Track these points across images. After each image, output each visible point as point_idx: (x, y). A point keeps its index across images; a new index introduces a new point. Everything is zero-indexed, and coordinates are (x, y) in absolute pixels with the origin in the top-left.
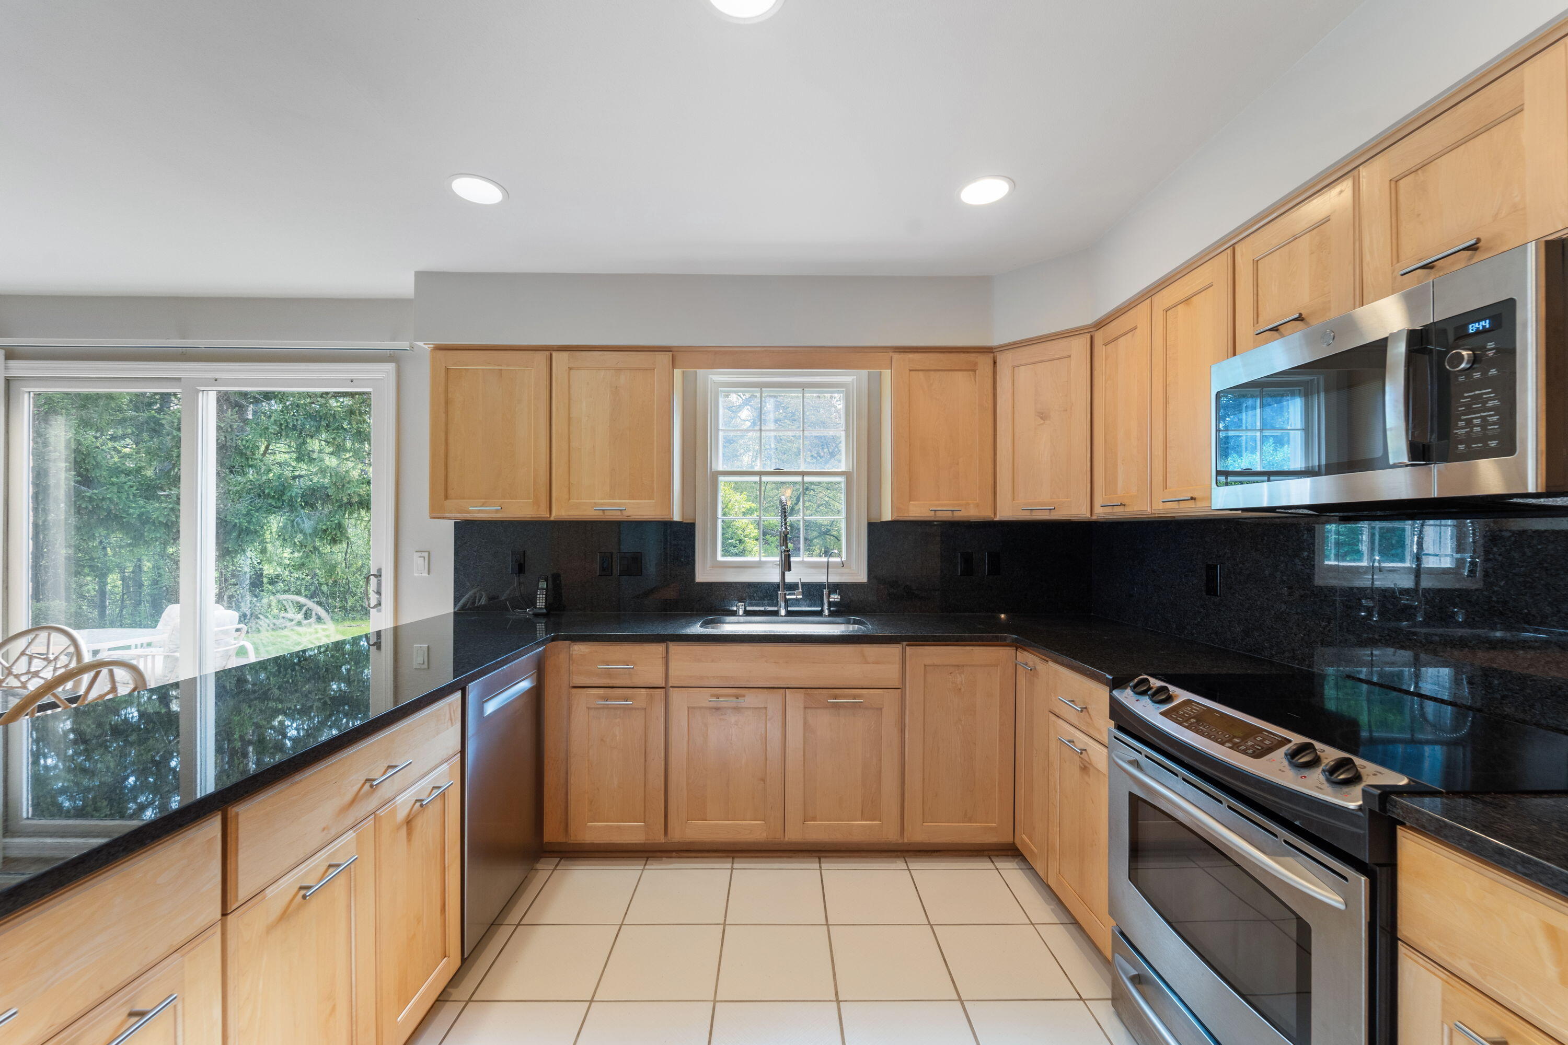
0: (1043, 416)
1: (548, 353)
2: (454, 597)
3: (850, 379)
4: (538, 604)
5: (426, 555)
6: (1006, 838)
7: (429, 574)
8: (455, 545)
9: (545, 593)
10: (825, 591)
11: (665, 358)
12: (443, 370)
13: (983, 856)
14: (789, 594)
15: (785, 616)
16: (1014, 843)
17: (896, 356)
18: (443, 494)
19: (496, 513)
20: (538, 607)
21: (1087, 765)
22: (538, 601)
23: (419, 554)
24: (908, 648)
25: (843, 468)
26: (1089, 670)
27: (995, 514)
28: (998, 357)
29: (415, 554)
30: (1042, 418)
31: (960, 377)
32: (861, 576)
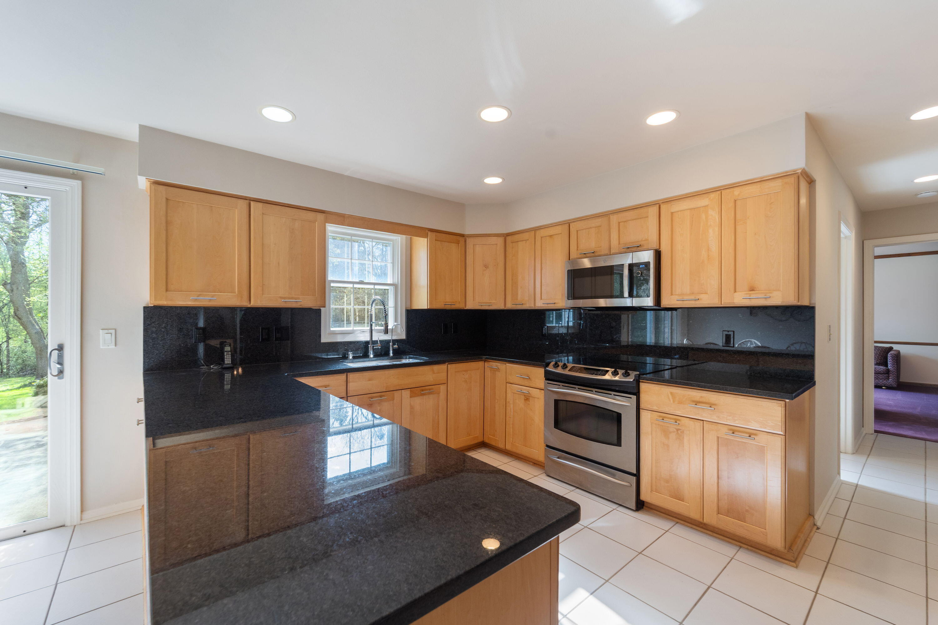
0: (486, 266)
1: (247, 201)
2: (144, 362)
3: (396, 238)
4: (226, 361)
5: (113, 331)
6: (480, 440)
7: (116, 346)
8: (144, 324)
9: (230, 354)
10: (391, 344)
11: (320, 217)
12: (164, 200)
13: (471, 450)
14: (375, 346)
15: (373, 357)
16: (483, 441)
17: (429, 233)
18: (164, 287)
19: (195, 301)
20: (226, 363)
21: (528, 397)
22: (226, 360)
23: (106, 331)
24: (449, 365)
25: (389, 281)
26: (532, 363)
27: (466, 306)
28: (467, 239)
29: (101, 330)
30: (486, 267)
31: (453, 246)
32: (403, 337)
